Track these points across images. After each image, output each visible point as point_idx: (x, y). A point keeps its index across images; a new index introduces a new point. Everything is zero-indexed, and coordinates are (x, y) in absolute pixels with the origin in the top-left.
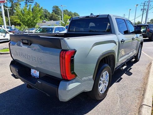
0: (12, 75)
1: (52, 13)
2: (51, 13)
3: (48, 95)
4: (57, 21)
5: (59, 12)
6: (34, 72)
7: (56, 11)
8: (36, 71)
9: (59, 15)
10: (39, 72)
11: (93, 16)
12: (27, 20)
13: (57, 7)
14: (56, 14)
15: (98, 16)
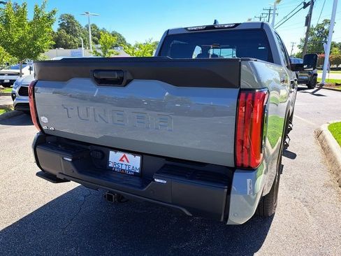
0: (38, 174)
1: (59, 30)
2: (56, 31)
3: (188, 213)
4: (72, 50)
5: (76, 30)
6: (121, 160)
7: (68, 27)
8: (129, 156)
9: (76, 36)
10: (138, 158)
11: (226, 26)
12: (16, 40)
13: (71, 17)
14: (68, 32)
15: (237, 25)
